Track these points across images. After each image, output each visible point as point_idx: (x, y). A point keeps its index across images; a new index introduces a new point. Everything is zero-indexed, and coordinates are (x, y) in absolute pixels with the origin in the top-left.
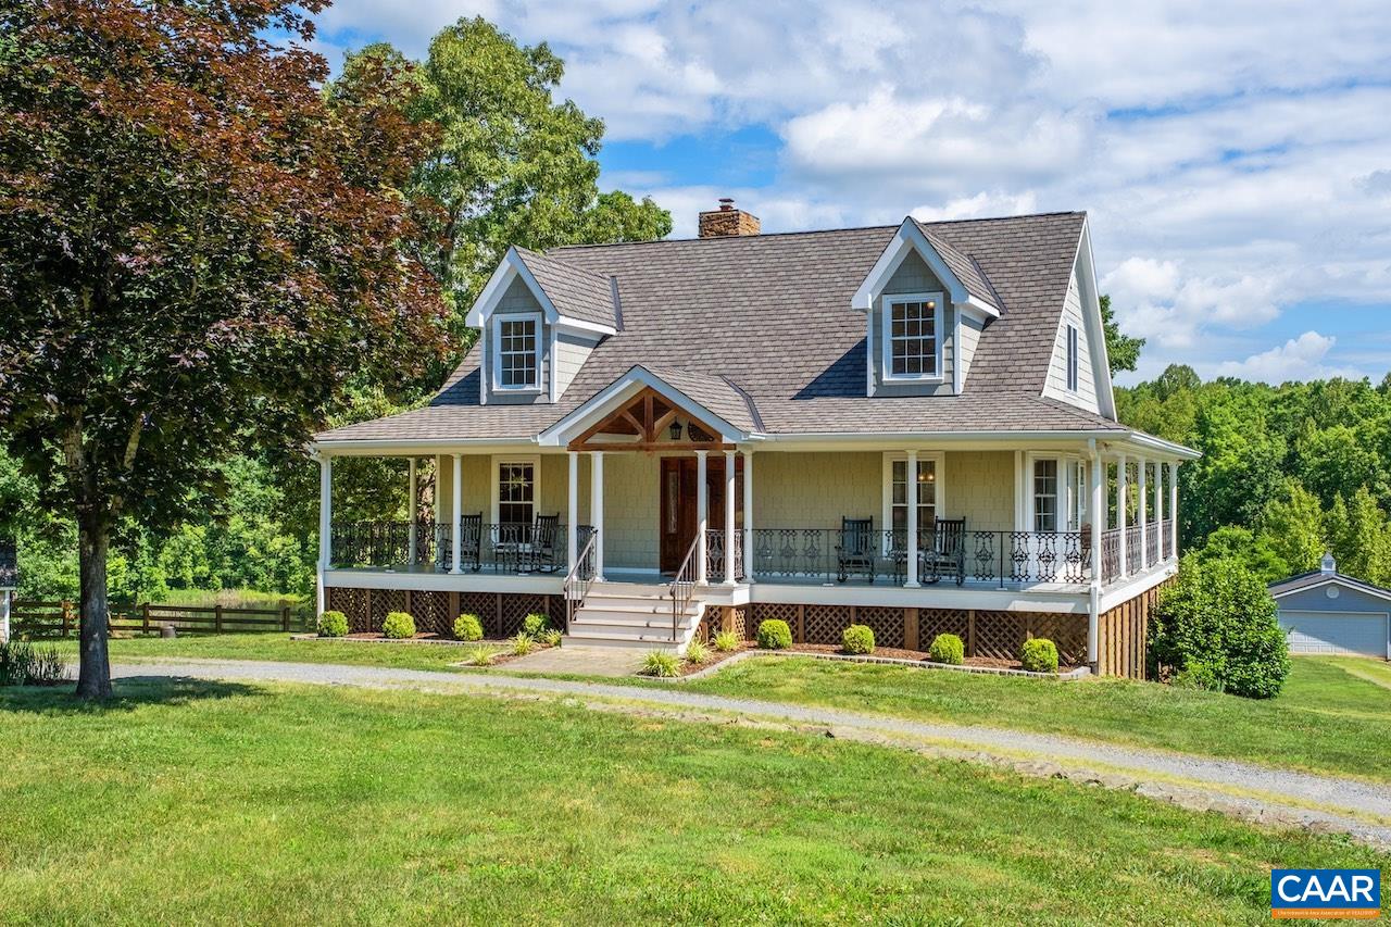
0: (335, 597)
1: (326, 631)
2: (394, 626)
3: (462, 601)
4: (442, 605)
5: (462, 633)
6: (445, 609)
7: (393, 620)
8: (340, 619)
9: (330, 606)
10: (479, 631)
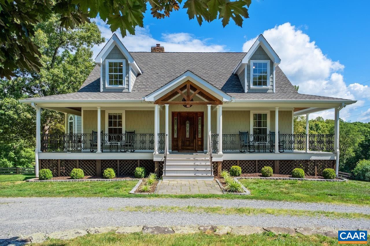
0: (43, 163)
1: (43, 177)
2: (77, 174)
3: (102, 163)
4: (93, 165)
5: (108, 176)
6: (94, 166)
7: (75, 172)
8: (48, 172)
9: (41, 167)
10: (114, 174)
